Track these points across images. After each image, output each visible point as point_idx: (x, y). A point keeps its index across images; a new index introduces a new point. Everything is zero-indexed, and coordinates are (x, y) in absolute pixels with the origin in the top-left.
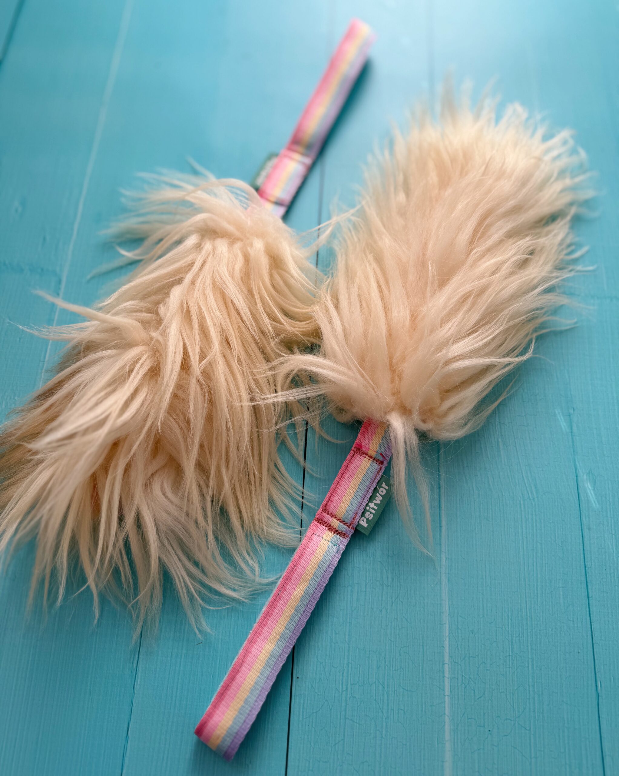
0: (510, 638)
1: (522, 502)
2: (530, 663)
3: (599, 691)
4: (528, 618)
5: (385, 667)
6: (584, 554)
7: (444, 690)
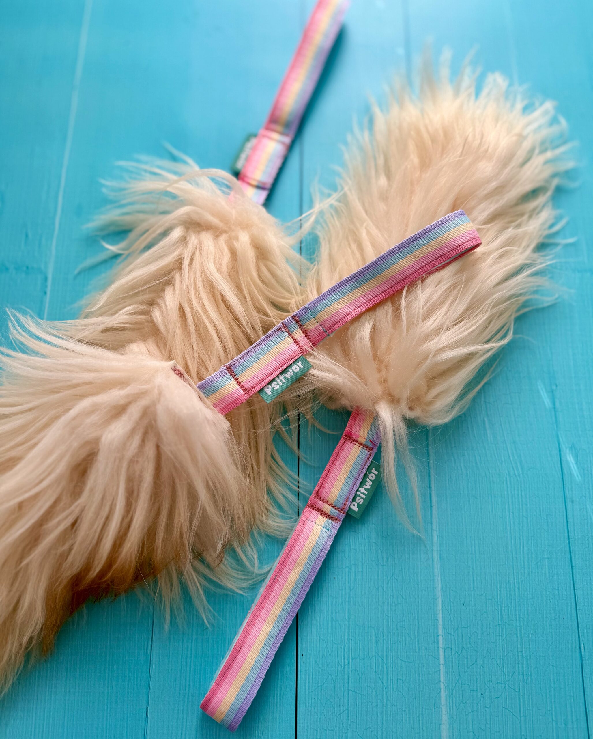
0: (499, 608)
1: (508, 479)
2: (519, 631)
3: (583, 653)
4: (516, 589)
5: (383, 641)
6: (568, 526)
7: (439, 660)
